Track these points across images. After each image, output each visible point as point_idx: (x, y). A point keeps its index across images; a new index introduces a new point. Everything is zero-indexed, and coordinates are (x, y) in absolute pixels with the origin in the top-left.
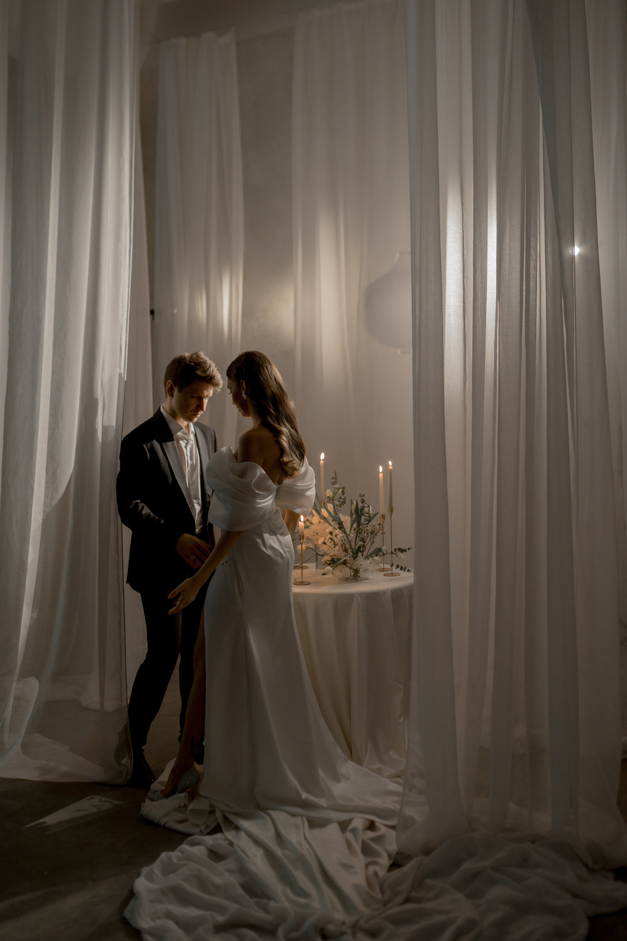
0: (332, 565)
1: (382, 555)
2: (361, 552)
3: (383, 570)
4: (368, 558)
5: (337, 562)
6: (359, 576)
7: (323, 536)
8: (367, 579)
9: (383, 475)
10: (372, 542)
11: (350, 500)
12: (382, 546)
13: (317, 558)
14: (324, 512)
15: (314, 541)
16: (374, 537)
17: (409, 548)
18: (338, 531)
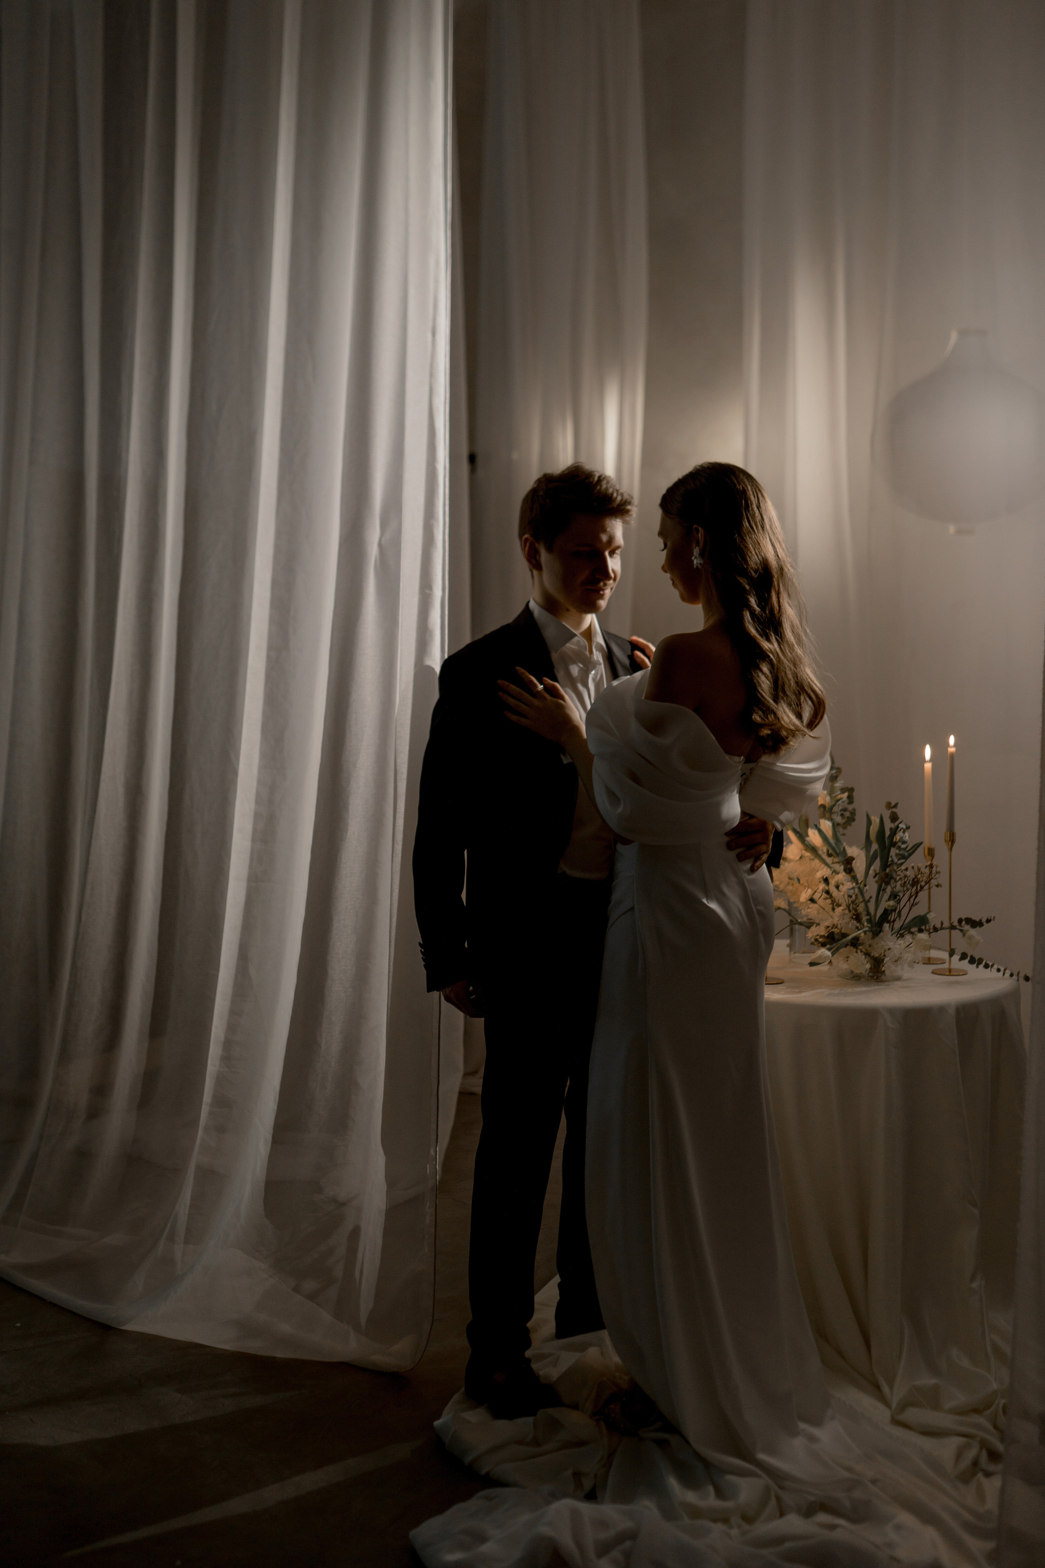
0: (828, 946)
1: (931, 930)
2: (889, 922)
3: (927, 962)
4: (902, 936)
5: (839, 940)
6: (884, 971)
7: (809, 884)
8: (899, 979)
9: (934, 765)
10: (912, 902)
11: (865, 814)
12: (928, 913)
13: (792, 931)
14: (814, 837)
15: (789, 894)
16: (917, 893)
17: (989, 918)
18: (842, 876)
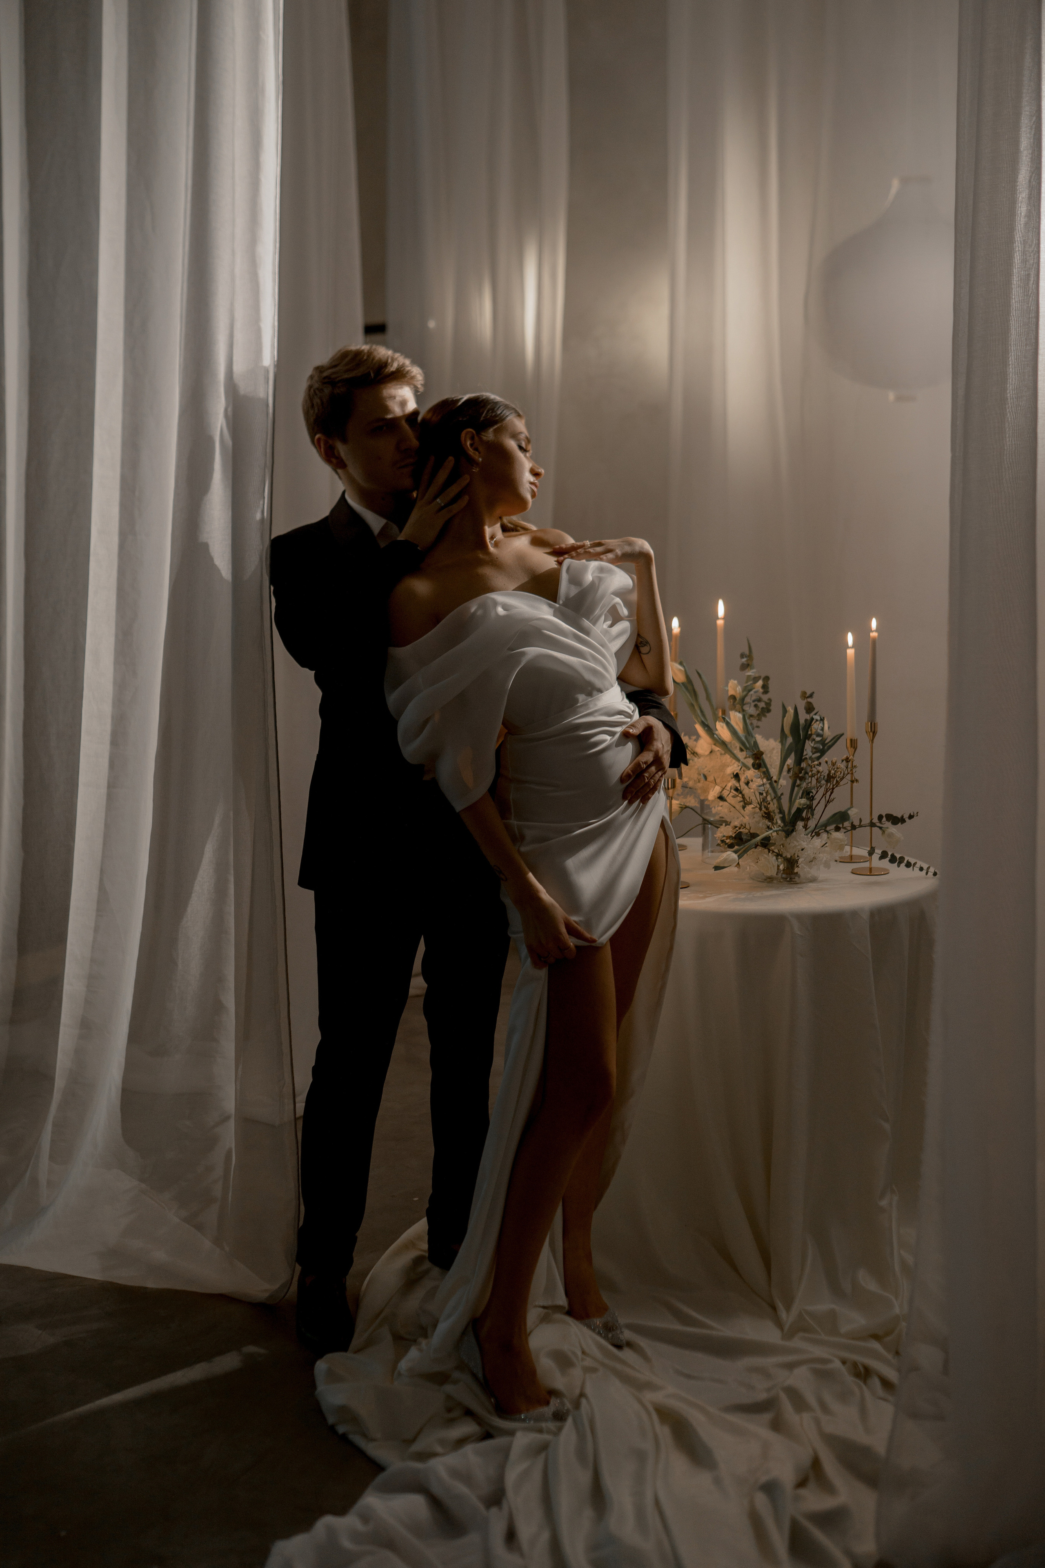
0: (736, 847)
1: (849, 828)
2: (803, 819)
3: (849, 861)
4: (818, 834)
5: (748, 841)
6: (797, 872)
7: (718, 781)
8: (814, 880)
9: (856, 653)
10: (827, 798)
11: (781, 704)
12: (849, 809)
13: (704, 829)
14: (722, 730)
15: (699, 791)
16: (833, 789)
17: (912, 814)
18: (751, 773)
